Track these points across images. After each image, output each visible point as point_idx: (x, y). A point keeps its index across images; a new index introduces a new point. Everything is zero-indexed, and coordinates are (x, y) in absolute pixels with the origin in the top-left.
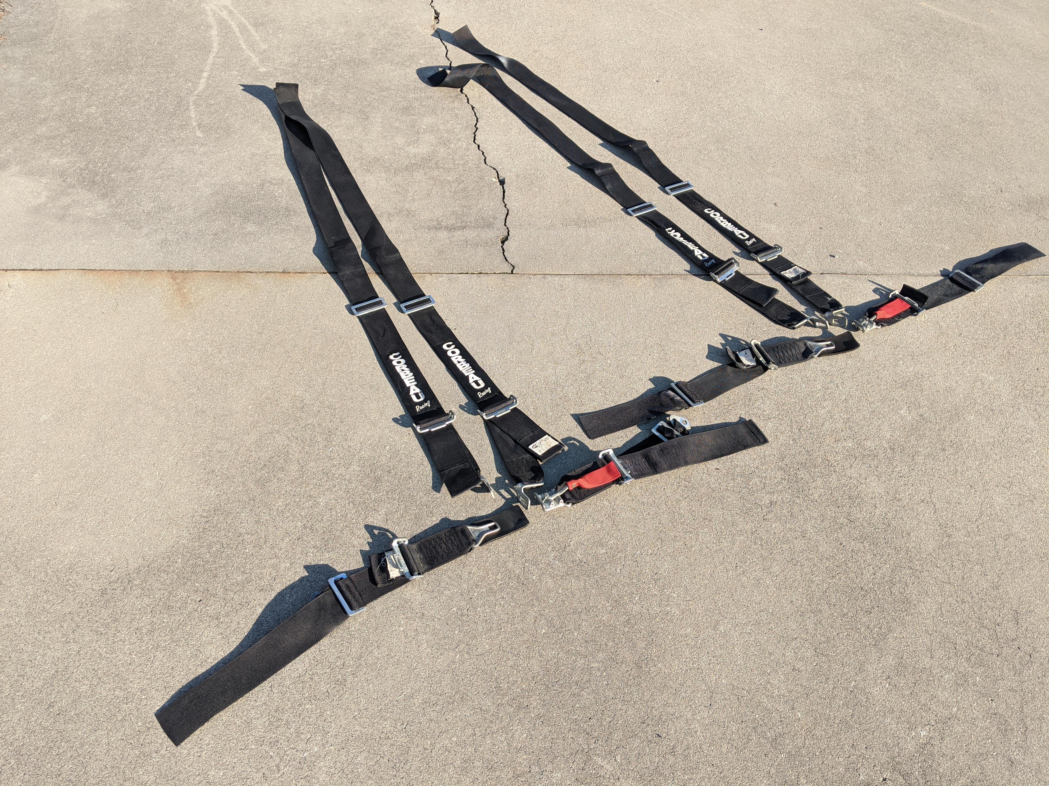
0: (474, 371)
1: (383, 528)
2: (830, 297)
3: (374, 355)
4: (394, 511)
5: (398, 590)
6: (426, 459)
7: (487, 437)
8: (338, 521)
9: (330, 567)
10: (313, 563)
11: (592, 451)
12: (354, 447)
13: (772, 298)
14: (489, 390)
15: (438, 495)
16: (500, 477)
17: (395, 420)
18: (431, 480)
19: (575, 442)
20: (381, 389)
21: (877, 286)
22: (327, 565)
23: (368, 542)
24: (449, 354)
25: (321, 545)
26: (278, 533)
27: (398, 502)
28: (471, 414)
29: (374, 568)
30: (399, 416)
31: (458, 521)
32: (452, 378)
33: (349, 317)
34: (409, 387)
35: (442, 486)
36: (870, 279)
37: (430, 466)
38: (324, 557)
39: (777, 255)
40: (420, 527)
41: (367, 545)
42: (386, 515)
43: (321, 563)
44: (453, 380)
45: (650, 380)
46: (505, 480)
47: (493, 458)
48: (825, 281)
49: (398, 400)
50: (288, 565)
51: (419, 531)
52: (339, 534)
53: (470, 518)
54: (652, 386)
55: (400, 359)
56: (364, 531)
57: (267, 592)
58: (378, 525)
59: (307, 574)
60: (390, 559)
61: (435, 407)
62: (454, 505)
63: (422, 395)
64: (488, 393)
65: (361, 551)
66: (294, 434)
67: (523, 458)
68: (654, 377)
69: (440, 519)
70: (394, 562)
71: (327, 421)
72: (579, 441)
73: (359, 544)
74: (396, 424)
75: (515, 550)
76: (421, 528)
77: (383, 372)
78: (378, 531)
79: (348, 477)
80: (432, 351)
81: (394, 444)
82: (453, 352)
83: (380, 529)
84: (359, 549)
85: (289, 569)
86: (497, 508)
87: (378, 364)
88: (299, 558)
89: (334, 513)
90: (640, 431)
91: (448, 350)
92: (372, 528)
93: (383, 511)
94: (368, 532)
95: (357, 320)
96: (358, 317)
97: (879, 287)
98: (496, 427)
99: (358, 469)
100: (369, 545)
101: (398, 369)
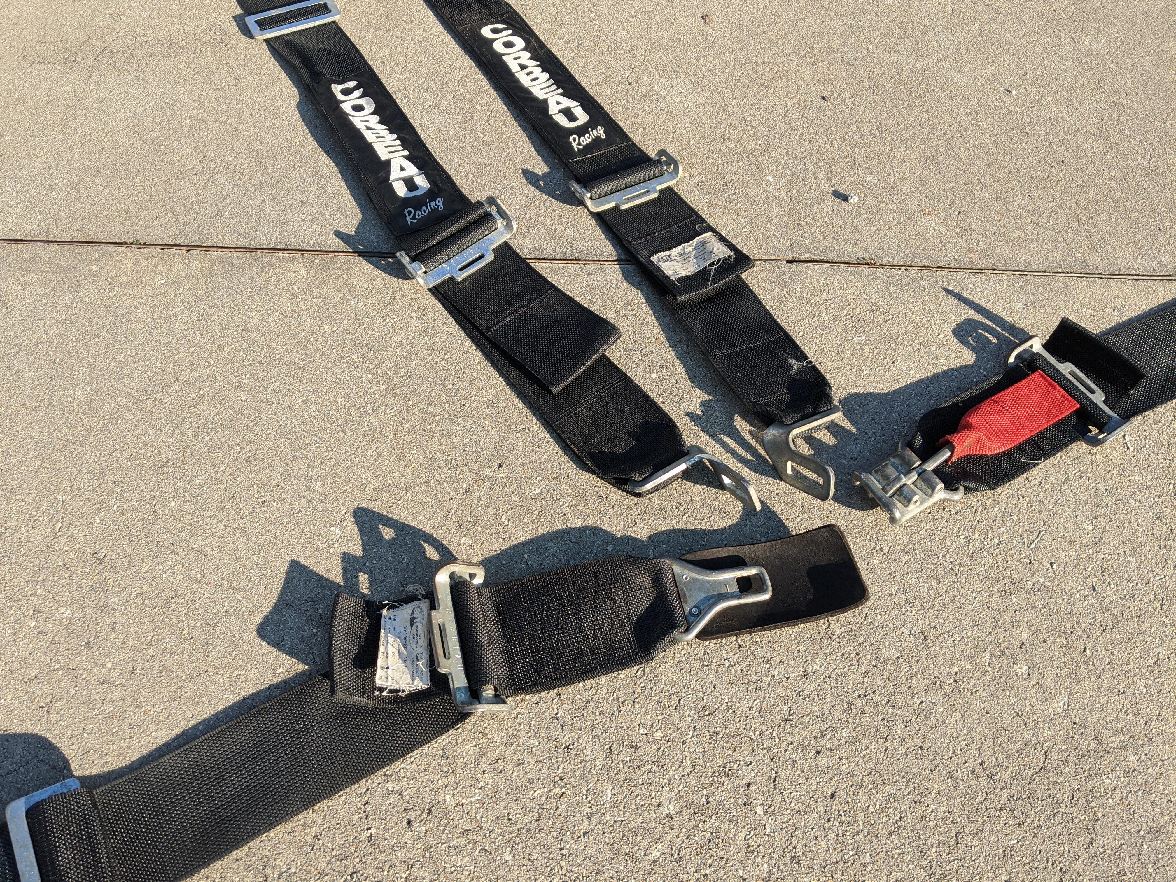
2: (802, 356)
13: (594, 358)
21: (972, 314)
36: (951, 287)
39: (659, 188)
48: (799, 290)
97: (979, 317)
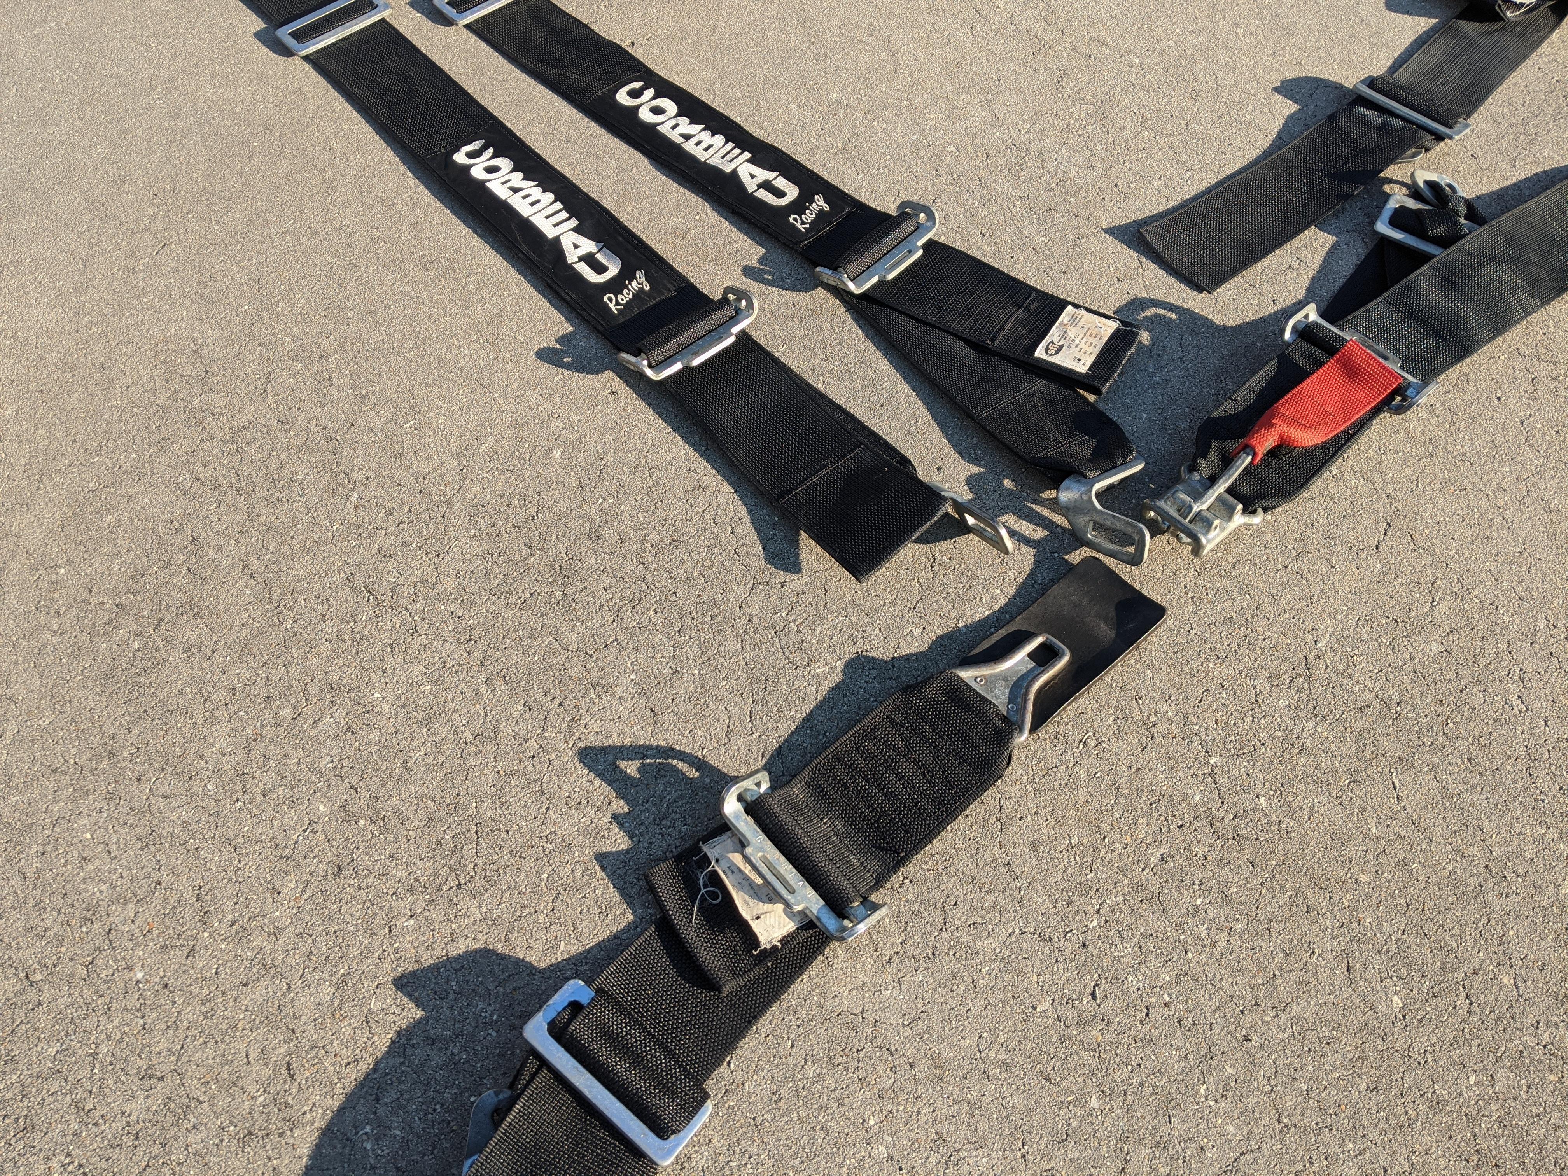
0: (747, 155)
1: (650, 747)
3: (400, 163)
4: (667, 671)
5: (801, 986)
6: (703, 465)
7: (878, 354)
8: (472, 762)
9: (502, 957)
10: (428, 960)
11: (1225, 327)
12: (437, 475)
14: (819, 203)
15: (796, 582)
16: (980, 474)
17: (546, 355)
18: (753, 537)
19: (1161, 311)
20: (462, 266)
22: (486, 953)
23: (615, 817)
24: (645, 115)
25: (436, 874)
26: (248, 866)
27: (670, 639)
28: (793, 288)
29: (678, 919)
30: (557, 341)
31: (908, 658)
32: (682, 189)
33: (277, 65)
34: (557, 239)
35: (797, 547)
37: (727, 488)
38: (464, 922)
40: (781, 710)
41: (615, 827)
42: (642, 693)
43: (461, 947)
44: (689, 195)
45: (1276, 90)
46: (999, 480)
47: (928, 417)
49: (530, 289)
50: (327, 992)
51: (786, 728)
52: (490, 812)
53: (941, 637)
54: (1290, 107)
55: (492, 158)
56: (582, 777)
57: (275, 1138)
58: (628, 742)
59: (419, 1014)
60: (734, 870)
61: (670, 286)
62: (867, 605)
63: (609, 258)
64: (821, 212)
65: (601, 858)
66: (202, 473)
67: (1029, 396)
68: (1283, 82)
69: (840, 665)
70: (753, 876)
71: (309, 403)
72: (1171, 307)
73: (584, 831)
74: (554, 370)
75: (1153, 719)
76: (789, 714)
77: (447, 211)
78: (638, 763)
79: (450, 584)
80: (586, 119)
81: (573, 436)
82: (657, 111)
83: (638, 752)
84: (588, 853)
85: (336, 1011)
86: (1020, 580)
87: (422, 188)
88: (366, 952)
89: (443, 732)
90: (1331, 239)
91: (638, 107)
92: (610, 758)
93: (626, 685)
94: (601, 775)
95: (308, 68)
96: (306, 58)
98: (894, 315)
99: (477, 548)
100: (621, 826)
101: (497, 187)
